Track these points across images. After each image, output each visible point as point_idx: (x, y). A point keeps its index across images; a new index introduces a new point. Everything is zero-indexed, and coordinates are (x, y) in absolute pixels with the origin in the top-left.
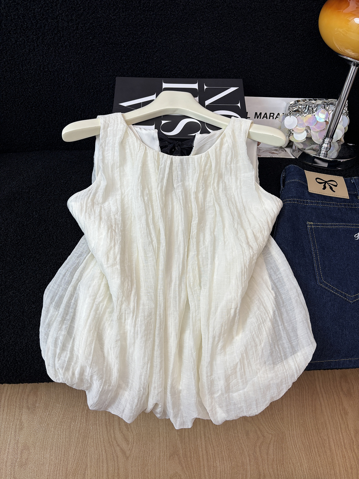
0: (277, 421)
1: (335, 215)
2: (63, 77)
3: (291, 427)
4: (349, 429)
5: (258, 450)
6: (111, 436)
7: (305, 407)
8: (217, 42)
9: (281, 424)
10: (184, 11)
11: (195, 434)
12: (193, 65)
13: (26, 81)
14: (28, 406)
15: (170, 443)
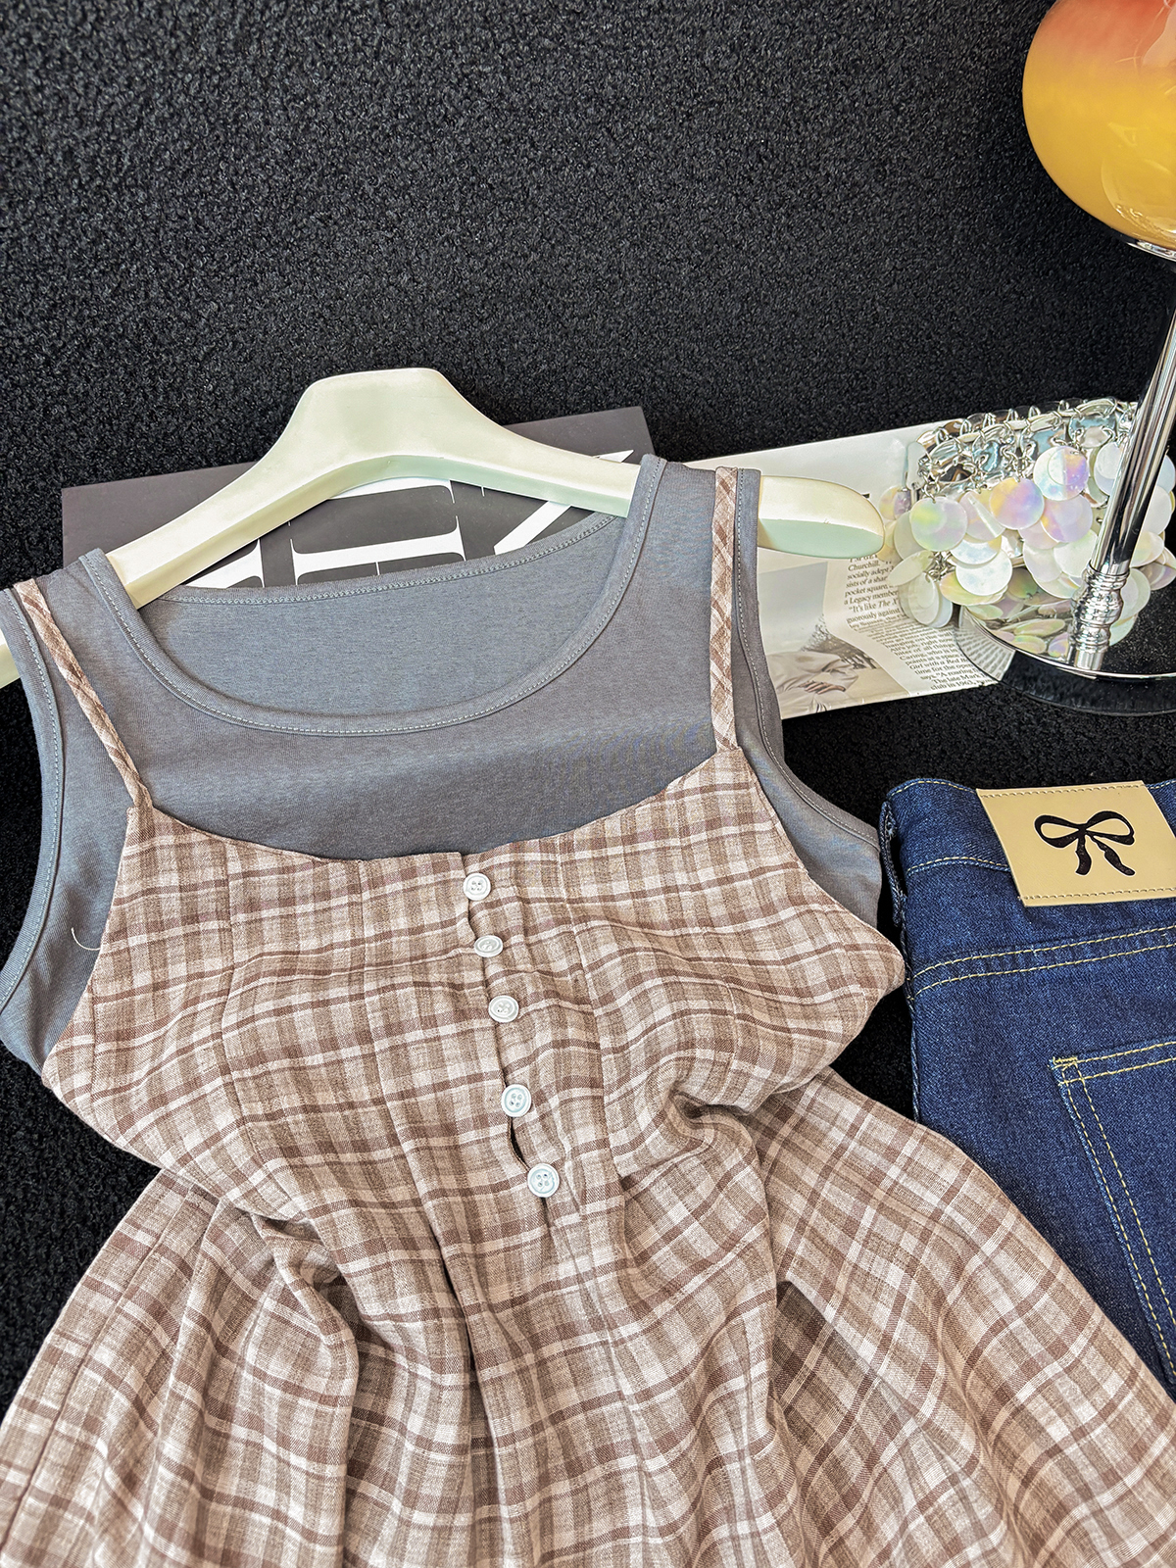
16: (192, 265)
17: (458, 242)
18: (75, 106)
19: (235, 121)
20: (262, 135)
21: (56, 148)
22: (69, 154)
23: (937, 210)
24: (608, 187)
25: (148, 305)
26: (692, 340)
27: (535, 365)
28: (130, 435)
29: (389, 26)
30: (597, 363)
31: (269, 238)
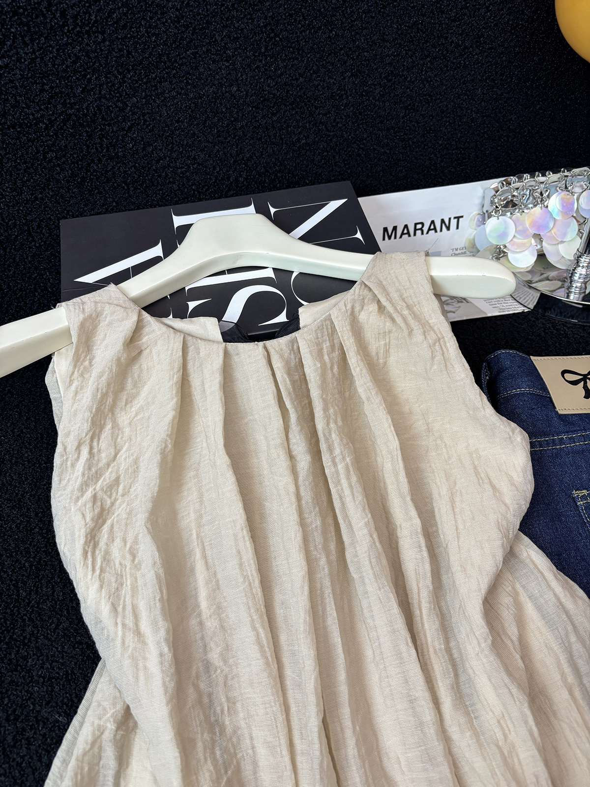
8: (271, 87)
10: (179, 22)
12: (224, 147)
16: (124, 77)
17: (262, 70)
20: (164, 7)
21: (56, 10)
22: (63, 14)
24: (341, 43)
25: (100, 99)
26: (379, 130)
27: (299, 140)
28: (88, 171)
30: (331, 140)
31: (165, 63)
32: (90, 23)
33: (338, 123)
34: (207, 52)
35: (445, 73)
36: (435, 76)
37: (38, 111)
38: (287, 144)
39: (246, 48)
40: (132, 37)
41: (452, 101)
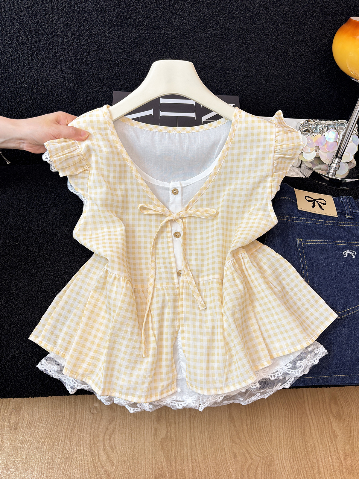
0: (266, 443)
1: (324, 233)
2: (57, 92)
3: (280, 449)
4: (338, 452)
5: (245, 472)
6: (95, 457)
7: (294, 429)
9: (270, 446)
10: (178, 31)
11: (182, 456)
13: (19, 95)
14: (10, 426)
15: (155, 465)
16: (152, 49)
17: (207, 54)
18: (139, 10)
19: (169, 20)
20: (173, 24)
21: (132, 19)
22: (135, 20)
23: (313, 68)
24: (241, 49)
25: (141, 55)
26: (252, 87)
27: (218, 86)
29: (203, 6)
30: (231, 88)
31: (169, 46)
32: (143, 26)
33: (235, 81)
34: (187, 43)
35: (285, 68)
36: (280, 69)
37: (117, 56)
38: (212, 87)
39: (202, 45)
40: (158, 33)
41: (287, 81)
